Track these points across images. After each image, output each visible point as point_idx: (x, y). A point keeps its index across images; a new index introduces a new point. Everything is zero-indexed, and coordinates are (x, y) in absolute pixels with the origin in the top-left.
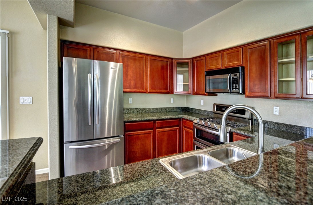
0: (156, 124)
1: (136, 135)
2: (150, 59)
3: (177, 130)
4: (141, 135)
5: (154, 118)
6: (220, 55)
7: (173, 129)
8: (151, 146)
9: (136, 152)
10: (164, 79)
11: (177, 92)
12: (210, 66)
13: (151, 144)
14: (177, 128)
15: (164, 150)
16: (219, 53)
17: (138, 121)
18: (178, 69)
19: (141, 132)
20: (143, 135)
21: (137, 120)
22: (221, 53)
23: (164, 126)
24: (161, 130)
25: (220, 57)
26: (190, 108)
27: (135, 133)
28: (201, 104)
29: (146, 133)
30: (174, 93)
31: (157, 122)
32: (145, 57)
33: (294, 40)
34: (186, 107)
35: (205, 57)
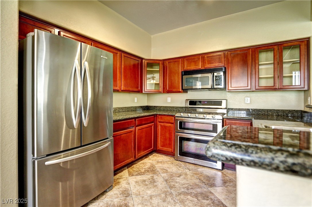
0: (137, 122)
1: (119, 135)
2: (124, 56)
3: (152, 126)
4: (123, 135)
5: (135, 116)
6: (200, 58)
7: (150, 125)
8: (132, 145)
9: (119, 154)
10: (135, 78)
11: (147, 91)
12: (187, 67)
13: (132, 143)
14: (153, 125)
15: (142, 147)
16: (198, 56)
17: (122, 120)
18: (147, 69)
19: (123, 132)
20: (125, 135)
21: (121, 118)
22: (200, 56)
23: (143, 123)
24: (141, 127)
25: (200, 59)
26: (152, 106)
27: (118, 133)
28: (168, 101)
29: (128, 132)
30: (143, 92)
31: (138, 119)
32: (119, 52)
33: (273, 49)
34: (147, 106)
35: (181, 59)
